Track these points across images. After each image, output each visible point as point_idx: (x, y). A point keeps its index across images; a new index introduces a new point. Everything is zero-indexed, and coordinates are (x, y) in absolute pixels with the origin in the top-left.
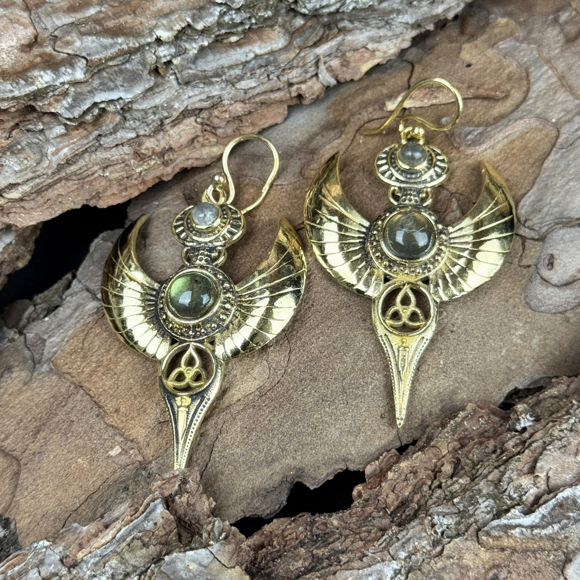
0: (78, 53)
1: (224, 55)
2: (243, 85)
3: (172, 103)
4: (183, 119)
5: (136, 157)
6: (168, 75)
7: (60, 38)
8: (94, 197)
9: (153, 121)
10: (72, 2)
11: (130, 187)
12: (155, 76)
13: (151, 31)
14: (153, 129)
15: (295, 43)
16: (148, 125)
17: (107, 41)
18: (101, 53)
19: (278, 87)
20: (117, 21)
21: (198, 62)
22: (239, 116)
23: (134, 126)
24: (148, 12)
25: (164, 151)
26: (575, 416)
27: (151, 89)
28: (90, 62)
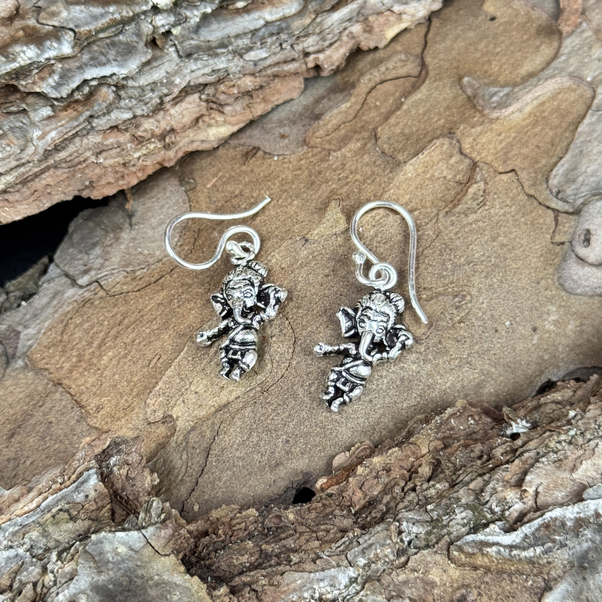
0: (65, 25)
1: (230, 23)
2: (252, 56)
3: (173, 79)
4: (185, 97)
5: (134, 141)
6: (167, 47)
7: (44, 9)
8: (87, 187)
9: (151, 98)
11: (127, 174)
12: (153, 49)
14: (151, 108)
15: (310, 7)
16: (146, 104)
17: (97, 10)
18: (91, 23)
19: (292, 57)
21: (200, 31)
22: (249, 91)
23: (130, 105)
25: (165, 133)
26: (577, 427)
27: (148, 63)
28: (78, 34)
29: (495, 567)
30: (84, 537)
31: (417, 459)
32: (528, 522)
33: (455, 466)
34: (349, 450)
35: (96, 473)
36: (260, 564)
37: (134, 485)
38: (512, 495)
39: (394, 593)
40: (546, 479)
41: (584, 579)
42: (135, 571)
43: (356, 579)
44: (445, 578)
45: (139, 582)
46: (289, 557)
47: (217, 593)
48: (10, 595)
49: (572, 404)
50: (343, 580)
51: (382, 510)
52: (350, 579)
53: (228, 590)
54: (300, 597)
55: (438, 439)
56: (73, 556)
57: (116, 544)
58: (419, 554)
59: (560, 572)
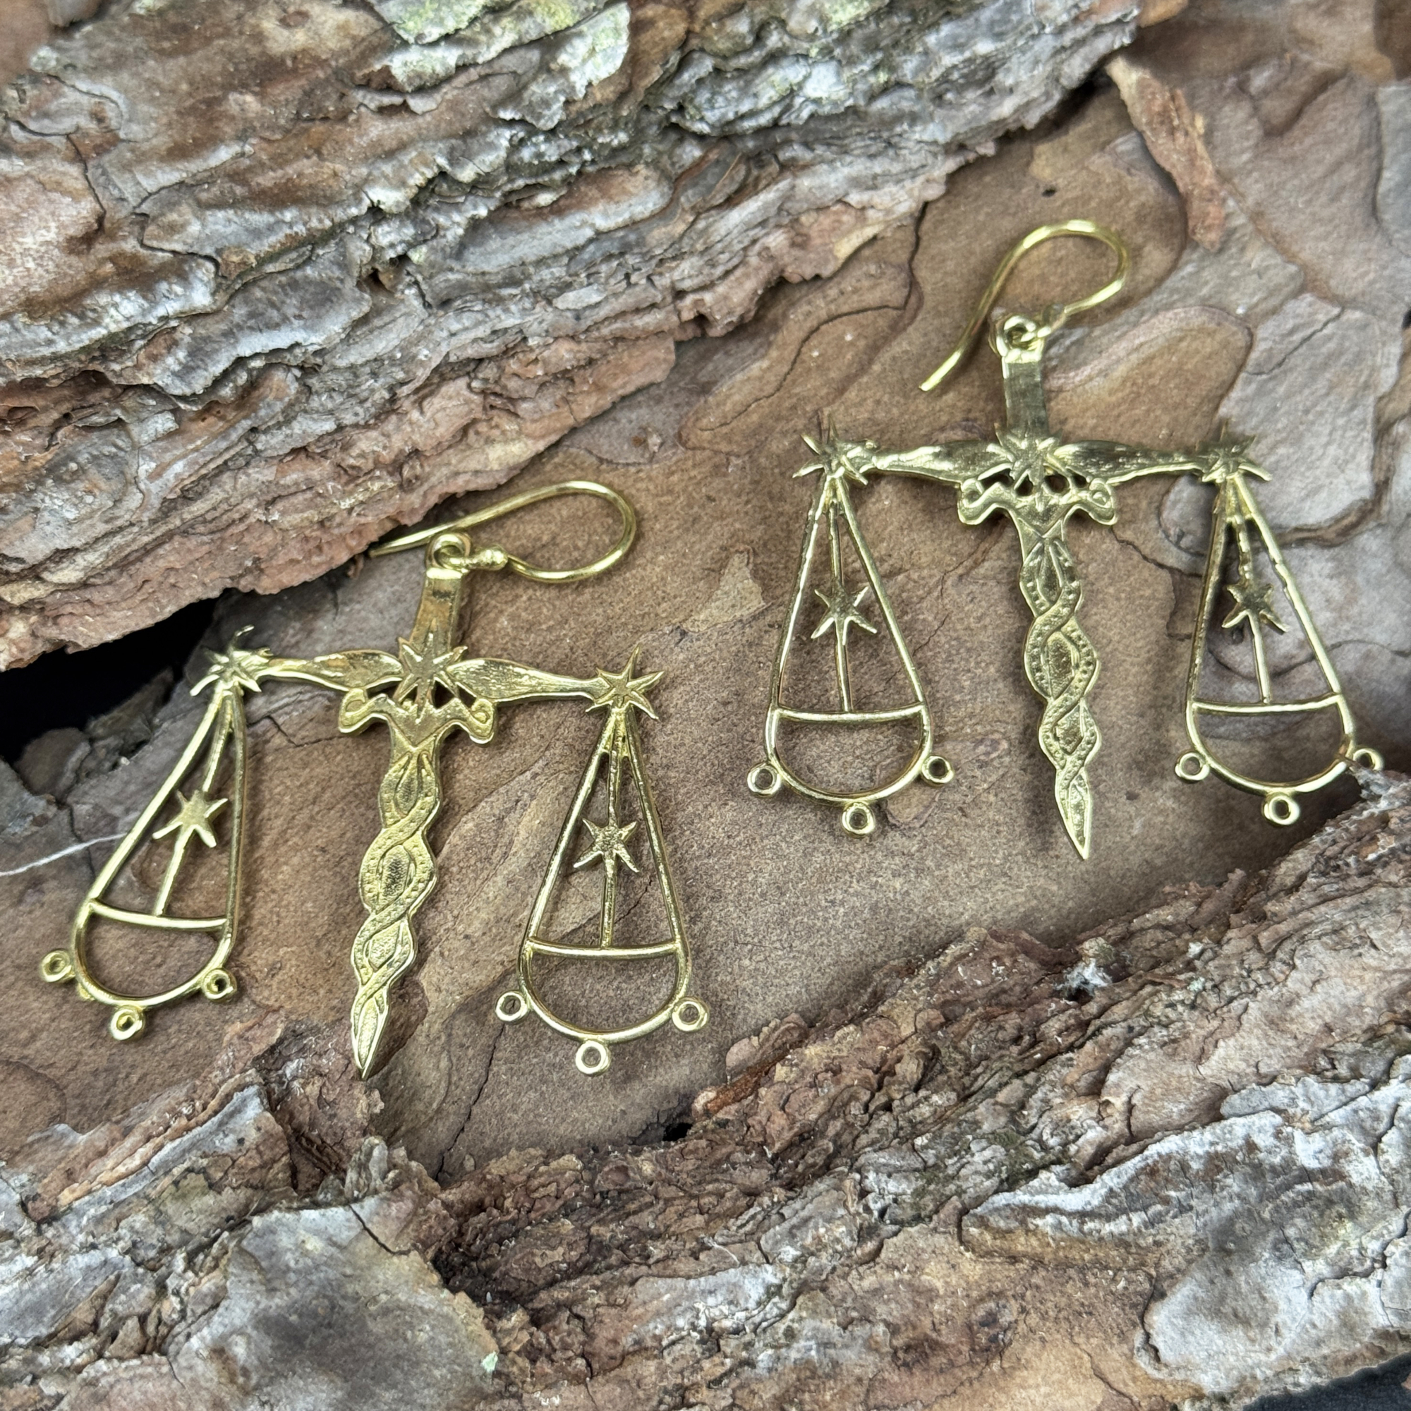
0: (195, 249)
1: (526, 236)
2: (571, 299)
3: (414, 350)
4: (439, 385)
5: (339, 476)
6: (401, 287)
7: (154, 219)
8: (248, 571)
9: (372, 391)
10: (176, 137)
11: (328, 543)
12: (373, 293)
13: (359, 189)
14: (373, 410)
15: (683, 199)
16: (362, 402)
17: (260, 219)
18: (248, 246)
19: (650, 301)
20: (280, 173)
21: (467, 254)
22: (566, 371)
23: (330, 405)
24: (348, 148)
25: (402, 458)
26: (1206, 974)
27: (364, 320)
28: (223, 267)
29: (1051, 1256)
30: (237, 1222)
31: (893, 1046)
32: (1114, 1166)
33: (967, 1058)
34: (757, 1033)
35: (259, 1095)
36: (588, 1265)
37: (335, 1115)
38: (1081, 1112)
39: (854, 1314)
40: (1146, 1078)
41: (1228, 1273)
42: (340, 1286)
43: (780, 1287)
44: (954, 1280)
45: (349, 1307)
46: (645, 1248)
47: (504, 1324)
48: (94, 1341)
49: (1193, 930)
50: (753, 1290)
51: (826, 1150)
52: (768, 1288)
53: (527, 1318)
54: (669, 1328)
55: (933, 1007)
56: (217, 1260)
57: (302, 1234)
58: (901, 1236)
59: (1179, 1261)
